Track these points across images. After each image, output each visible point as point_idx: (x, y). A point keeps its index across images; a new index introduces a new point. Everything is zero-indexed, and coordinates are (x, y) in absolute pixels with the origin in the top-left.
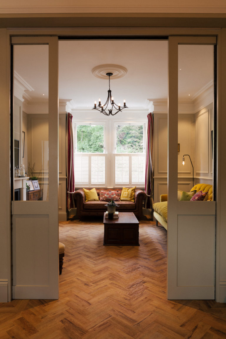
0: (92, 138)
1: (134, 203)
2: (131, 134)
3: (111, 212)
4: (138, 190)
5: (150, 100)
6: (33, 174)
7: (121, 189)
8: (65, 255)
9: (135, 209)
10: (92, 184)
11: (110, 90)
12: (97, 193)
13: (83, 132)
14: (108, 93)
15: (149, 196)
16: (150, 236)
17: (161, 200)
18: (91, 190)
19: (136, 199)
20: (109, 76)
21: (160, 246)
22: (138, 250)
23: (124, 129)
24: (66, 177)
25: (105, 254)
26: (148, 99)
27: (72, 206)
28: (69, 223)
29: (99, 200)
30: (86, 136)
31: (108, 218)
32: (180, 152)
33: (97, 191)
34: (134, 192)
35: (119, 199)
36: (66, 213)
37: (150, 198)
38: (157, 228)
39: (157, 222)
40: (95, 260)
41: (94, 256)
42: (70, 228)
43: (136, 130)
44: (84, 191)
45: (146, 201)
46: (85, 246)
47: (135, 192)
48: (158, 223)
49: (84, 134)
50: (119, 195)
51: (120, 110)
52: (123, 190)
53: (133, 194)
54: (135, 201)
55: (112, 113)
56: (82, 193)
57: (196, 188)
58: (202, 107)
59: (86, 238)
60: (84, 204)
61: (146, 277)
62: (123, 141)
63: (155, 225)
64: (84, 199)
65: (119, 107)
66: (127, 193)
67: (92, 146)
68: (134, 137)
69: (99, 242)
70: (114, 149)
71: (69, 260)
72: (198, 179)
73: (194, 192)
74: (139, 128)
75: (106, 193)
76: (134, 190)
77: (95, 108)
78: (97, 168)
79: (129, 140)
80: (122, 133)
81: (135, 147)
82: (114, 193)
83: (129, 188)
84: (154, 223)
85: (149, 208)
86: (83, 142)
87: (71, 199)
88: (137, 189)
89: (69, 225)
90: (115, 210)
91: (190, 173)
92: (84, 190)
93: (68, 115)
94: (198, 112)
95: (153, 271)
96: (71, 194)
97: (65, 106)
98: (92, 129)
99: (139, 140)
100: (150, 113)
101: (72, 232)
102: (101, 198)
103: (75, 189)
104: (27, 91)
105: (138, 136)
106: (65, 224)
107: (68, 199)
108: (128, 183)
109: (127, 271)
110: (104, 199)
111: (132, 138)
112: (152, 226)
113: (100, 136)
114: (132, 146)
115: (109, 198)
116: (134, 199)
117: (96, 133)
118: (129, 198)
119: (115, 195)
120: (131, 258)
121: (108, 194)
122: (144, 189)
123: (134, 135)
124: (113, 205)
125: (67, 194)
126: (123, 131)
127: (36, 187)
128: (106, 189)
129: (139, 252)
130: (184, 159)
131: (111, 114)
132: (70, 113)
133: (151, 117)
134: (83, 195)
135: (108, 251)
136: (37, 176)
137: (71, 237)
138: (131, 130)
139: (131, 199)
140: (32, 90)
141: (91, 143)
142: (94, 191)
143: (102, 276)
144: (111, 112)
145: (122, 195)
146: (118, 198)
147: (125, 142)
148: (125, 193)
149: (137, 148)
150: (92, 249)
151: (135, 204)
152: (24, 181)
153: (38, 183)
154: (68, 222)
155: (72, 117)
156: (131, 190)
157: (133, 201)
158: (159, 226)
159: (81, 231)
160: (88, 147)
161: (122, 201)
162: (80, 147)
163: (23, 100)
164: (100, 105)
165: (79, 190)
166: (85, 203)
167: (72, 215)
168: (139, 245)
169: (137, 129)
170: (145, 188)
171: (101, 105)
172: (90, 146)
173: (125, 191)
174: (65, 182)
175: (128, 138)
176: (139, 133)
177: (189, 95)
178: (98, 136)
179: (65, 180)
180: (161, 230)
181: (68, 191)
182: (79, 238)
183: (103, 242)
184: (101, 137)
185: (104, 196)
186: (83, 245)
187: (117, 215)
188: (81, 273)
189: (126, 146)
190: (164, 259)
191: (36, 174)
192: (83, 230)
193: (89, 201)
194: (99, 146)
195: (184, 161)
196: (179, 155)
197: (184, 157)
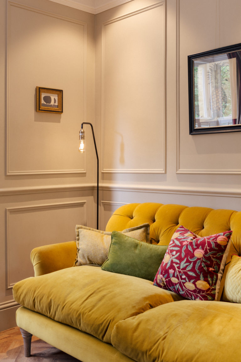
73: (142, 230)
130: (83, 133)
195: (82, 141)
196: (59, 122)
197: (82, 128)
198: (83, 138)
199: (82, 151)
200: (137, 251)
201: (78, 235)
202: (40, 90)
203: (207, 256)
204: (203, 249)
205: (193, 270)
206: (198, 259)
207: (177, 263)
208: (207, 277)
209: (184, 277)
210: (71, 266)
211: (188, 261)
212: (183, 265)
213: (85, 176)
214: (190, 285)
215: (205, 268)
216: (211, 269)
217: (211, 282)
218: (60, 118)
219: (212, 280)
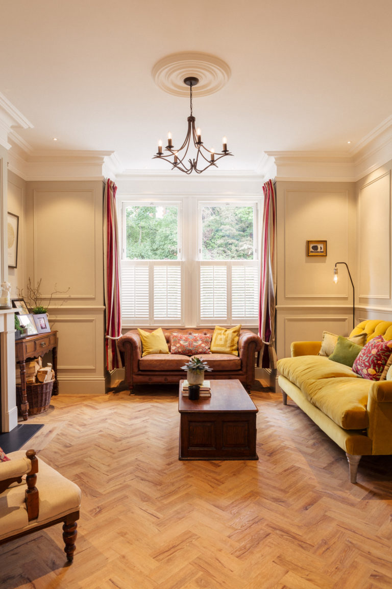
0: (158, 238)
1: (238, 358)
2: (223, 231)
3: (195, 383)
4: (245, 331)
5: (270, 154)
6: (37, 302)
7: (213, 329)
8: (80, 515)
9: (241, 370)
10: (155, 320)
11: (193, 115)
12: (164, 338)
13: (142, 227)
14: (187, 123)
15: (267, 343)
16: (275, 431)
17: (292, 353)
18: (154, 332)
19: (242, 350)
20: (191, 85)
21: (303, 458)
22: (256, 472)
23: (211, 223)
24: (104, 307)
25: (183, 486)
26: (266, 152)
27: (115, 364)
28: (110, 400)
29: (170, 351)
30: (148, 234)
31: (187, 395)
32: (327, 257)
33: (166, 334)
34: (237, 335)
35: (209, 350)
36: (104, 379)
37: (269, 348)
38: (286, 411)
39: (286, 396)
40: (160, 509)
41: (158, 495)
42: (110, 412)
43: (231, 225)
44: (139, 334)
45: (262, 353)
46: (138, 462)
47: (239, 335)
48: (288, 397)
49: (144, 232)
50: (209, 342)
51: (213, 162)
52: (216, 332)
53: (236, 339)
54: (241, 354)
55: (197, 168)
56: (136, 338)
57: (364, 329)
58: (373, 167)
59: (142, 438)
60: (139, 360)
61: (290, 573)
62: (210, 243)
63: (281, 402)
64: (139, 351)
65: (213, 156)
66: (224, 337)
67: (158, 252)
68: (228, 236)
69: (169, 450)
70: (199, 252)
71: (98, 510)
72: (364, 310)
73: (361, 337)
74: (236, 222)
75: (184, 338)
76: (238, 333)
77: (160, 154)
78: (166, 289)
79: (220, 242)
80: (208, 229)
81: (230, 253)
82: (198, 338)
83: (228, 328)
84: (279, 398)
85: (268, 367)
86: (142, 245)
87: (114, 351)
88: (242, 329)
89: (108, 404)
90: (203, 378)
91: (346, 299)
92: (140, 332)
93: (108, 183)
94: (365, 178)
95: (304, 545)
96: (113, 341)
97: (102, 165)
98: (157, 223)
99: (237, 242)
100: (268, 180)
101: (114, 423)
102: (173, 348)
103: (122, 329)
104: (17, 127)
105: (235, 234)
106: (100, 403)
107: (109, 350)
108: (226, 319)
109: (240, 549)
110: (180, 350)
111: (224, 238)
112: (276, 406)
113: (171, 234)
114: (225, 252)
115: (188, 348)
116: (238, 349)
117: (164, 230)
118: (229, 347)
119: (200, 342)
120: (246, 498)
121: (186, 340)
122: (258, 329)
123: (227, 233)
124: (198, 367)
125: (106, 340)
126: (209, 226)
127: (42, 328)
128: (182, 330)
129: (260, 478)
130: (336, 270)
131: (195, 168)
132: (111, 180)
133: (270, 189)
134: (138, 344)
135: (188, 477)
136: (45, 305)
137: (110, 435)
138: (223, 225)
139: (232, 350)
140: (29, 128)
141: (155, 247)
142: (159, 333)
143: (177, 570)
144: (194, 165)
145: (215, 342)
146: (207, 348)
147: (213, 244)
148: (219, 337)
149: (233, 255)
150: (154, 470)
151: (241, 360)
152: (8, 316)
153: (46, 319)
154: (107, 397)
155: (115, 188)
156: (232, 331)
157: (236, 353)
158: (289, 406)
159: (131, 419)
160: (150, 253)
161: (213, 352)
162: (137, 253)
163: (8, 147)
164: (170, 147)
165: (131, 331)
166: (142, 359)
167: (117, 381)
168: (257, 459)
169: (234, 224)
170: (259, 327)
171: (172, 147)
172: (154, 251)
173: (220, 334)
174: (102, 316)
175: (218, 238)
176: (237, 230)
177: (349, 142)
178: (167, 235)
179: (103, 312)
180: (296, 415)
181: (108, 334)
182: (127, 438)
183: (178, 448)
184: (172, 236)
185: (179, 343)
186: (133, 458)
187: (208, 390)
188: (124, 557)
189: (215, 251)
190: (320, 502)
191: (43, 302)
192: (136, 418)
193: (149, 353)
194: (169, 251)
195: (336, 276)
196: (325, 262)
197: (336, 266)
198: (336, 273)
199: (336, 282)
200: (351, 349)
201: (324, 338)
202: (308, 242)
203: (378, 353)
204: (377, 349)
205: (368, 361)
206: (373, 355)
207: (362, 357)
208: (375, 367)
209: (363, 365)
210: (316, 355)
211: (367, 356)
212: (364, 358)
213: (347, 300)
214: (365, 371)
215: (375, 361)
216: (379, 362)
217: (378, 370)
218: (326, 259)
219: (379, 369)
